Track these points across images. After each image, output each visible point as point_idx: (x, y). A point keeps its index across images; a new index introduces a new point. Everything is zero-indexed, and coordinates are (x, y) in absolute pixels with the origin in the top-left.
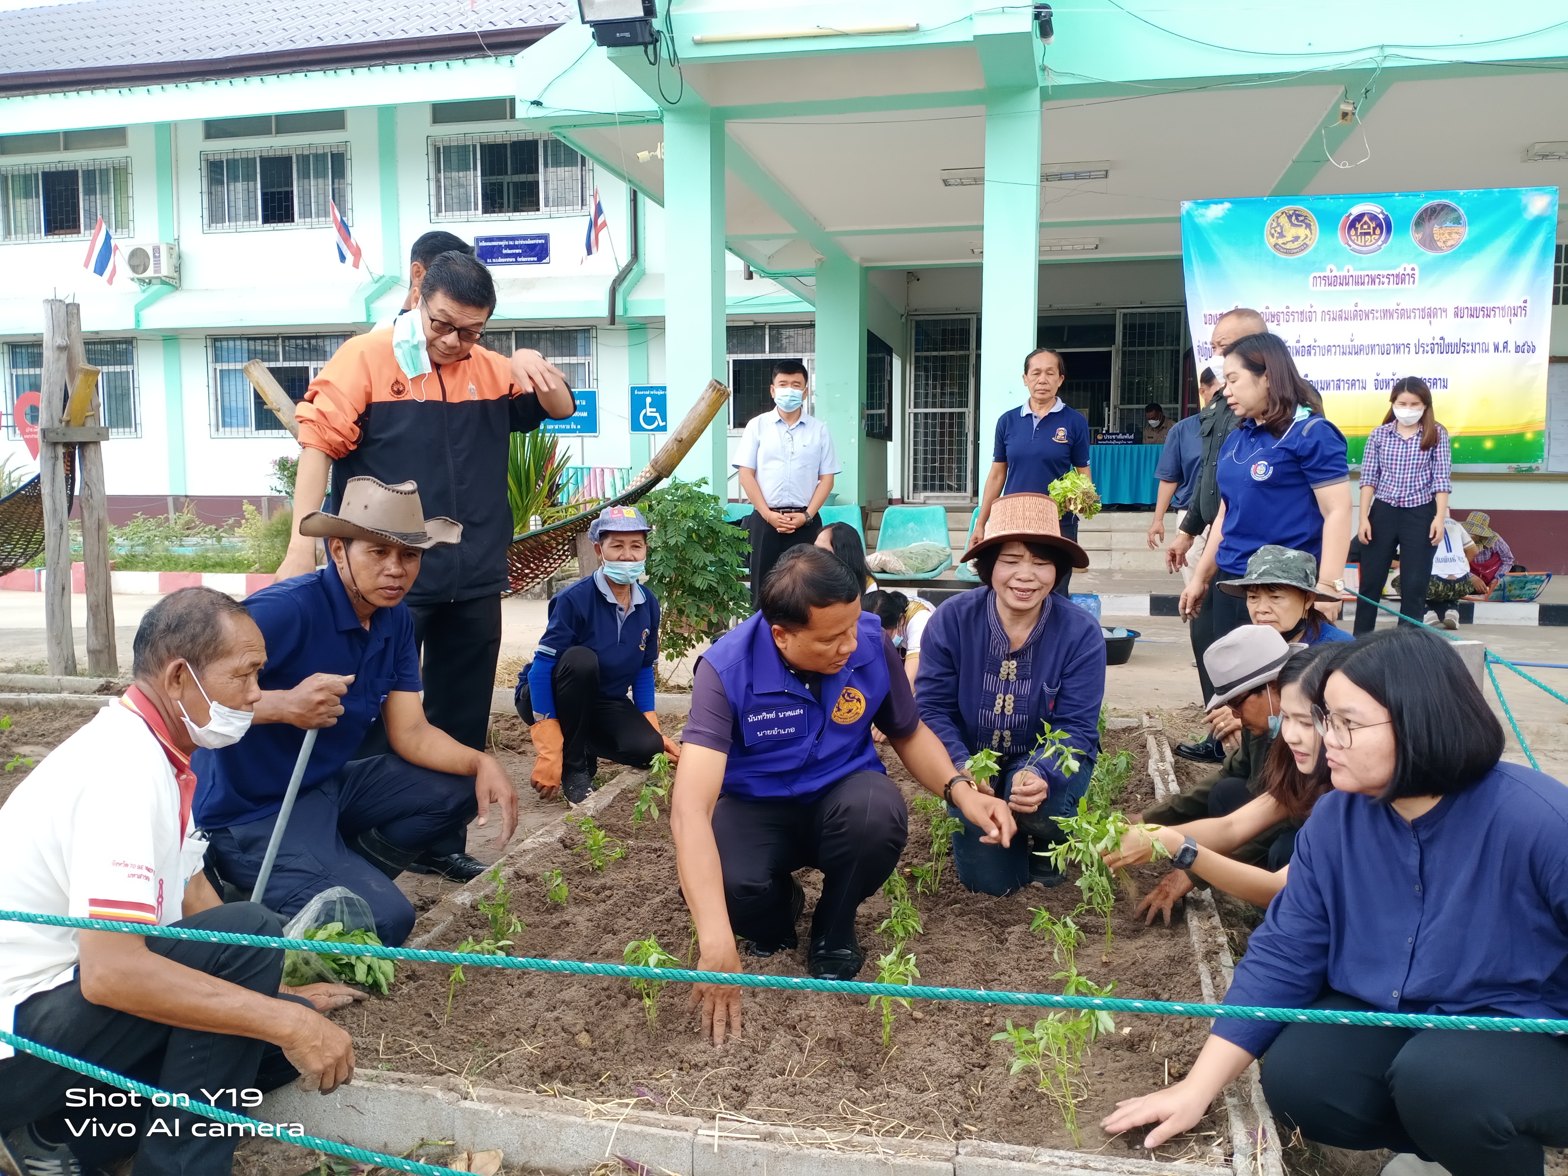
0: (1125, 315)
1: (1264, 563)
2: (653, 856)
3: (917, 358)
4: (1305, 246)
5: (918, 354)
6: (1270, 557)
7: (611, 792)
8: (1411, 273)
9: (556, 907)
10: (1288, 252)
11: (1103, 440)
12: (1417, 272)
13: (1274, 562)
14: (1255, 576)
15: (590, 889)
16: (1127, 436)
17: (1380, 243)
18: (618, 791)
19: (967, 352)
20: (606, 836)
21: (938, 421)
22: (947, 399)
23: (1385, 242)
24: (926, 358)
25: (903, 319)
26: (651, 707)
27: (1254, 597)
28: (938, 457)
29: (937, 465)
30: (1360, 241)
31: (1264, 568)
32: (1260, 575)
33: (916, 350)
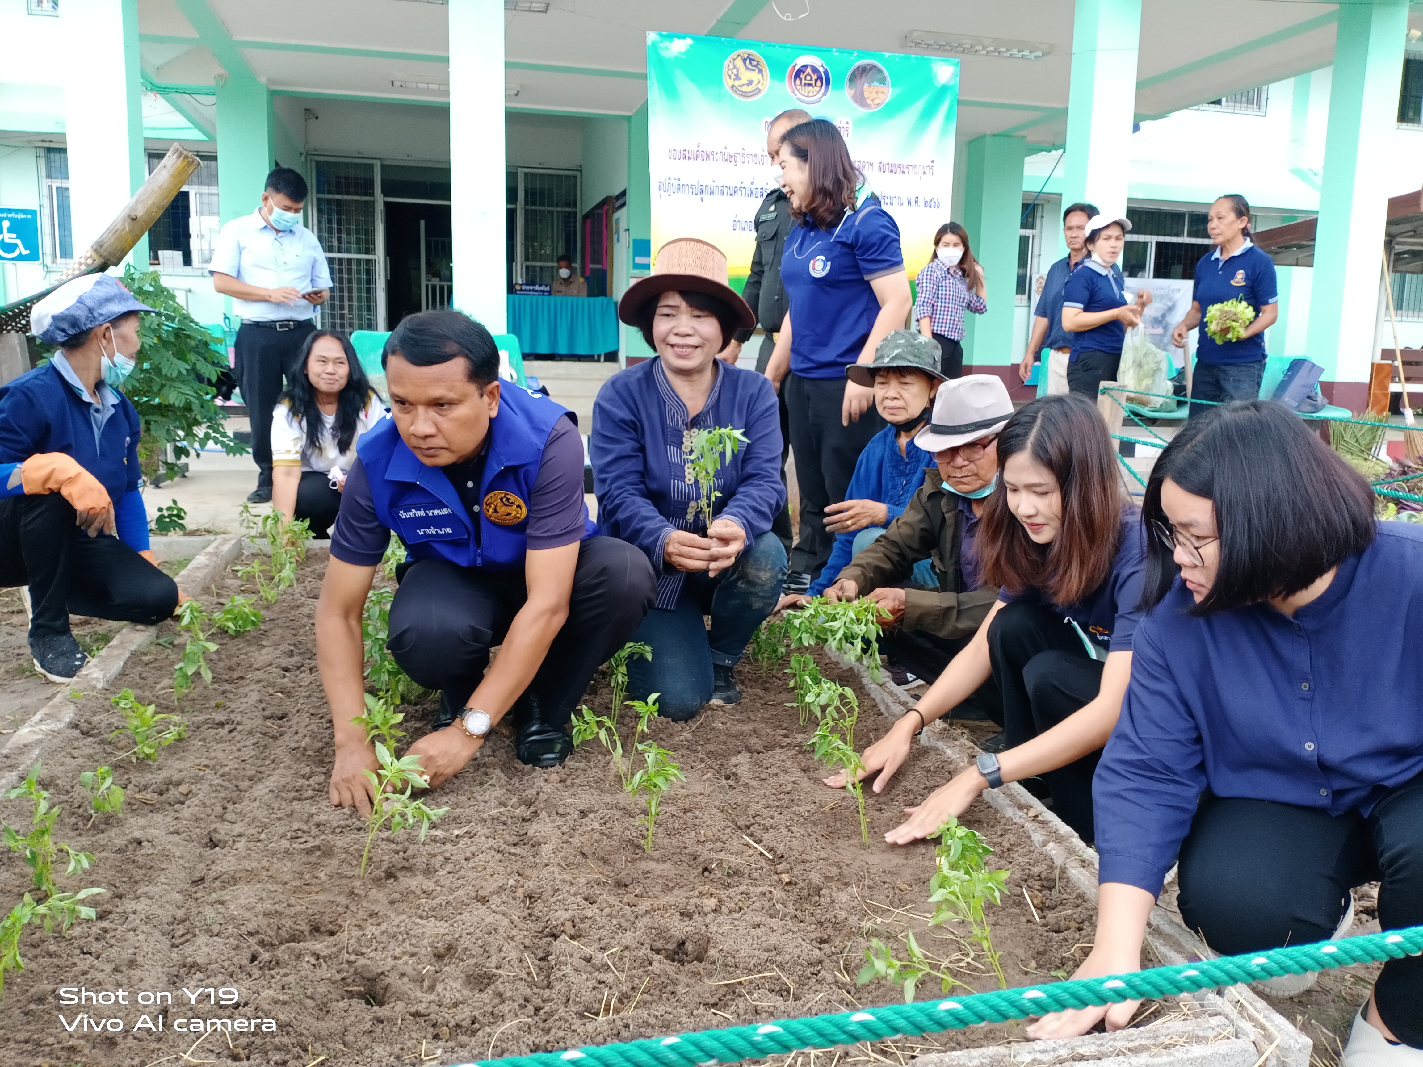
0: (526, 174)
1: (897, 347)
2: (223, 732)
3: (319, 200)
4: (757, 91)
5: (321, 196)
6: (903, 341)
7: (118, 656)
8: (846, 126)
9: (109, 820)
10: (744, 95)
11: (521, 290)
12: (850, 126)
13: (907, 347)
14: (887, 360)
15: (146, 787)
16: (543, 288)
17: (820, 94)
18: (127, 655)
19: (372, 199)
20: (156, 713)
21: (345, 267)
22: (354, 246)
23: (825, 94)
24: (329, 201)
25: (303, 158)
26: (147, 548)
27: (882, 383)
28: (346, 304)
29: (346, 311)
30: (805, 90)
31: (896, 352)
32: (893, 359)
33: (318, 192)
